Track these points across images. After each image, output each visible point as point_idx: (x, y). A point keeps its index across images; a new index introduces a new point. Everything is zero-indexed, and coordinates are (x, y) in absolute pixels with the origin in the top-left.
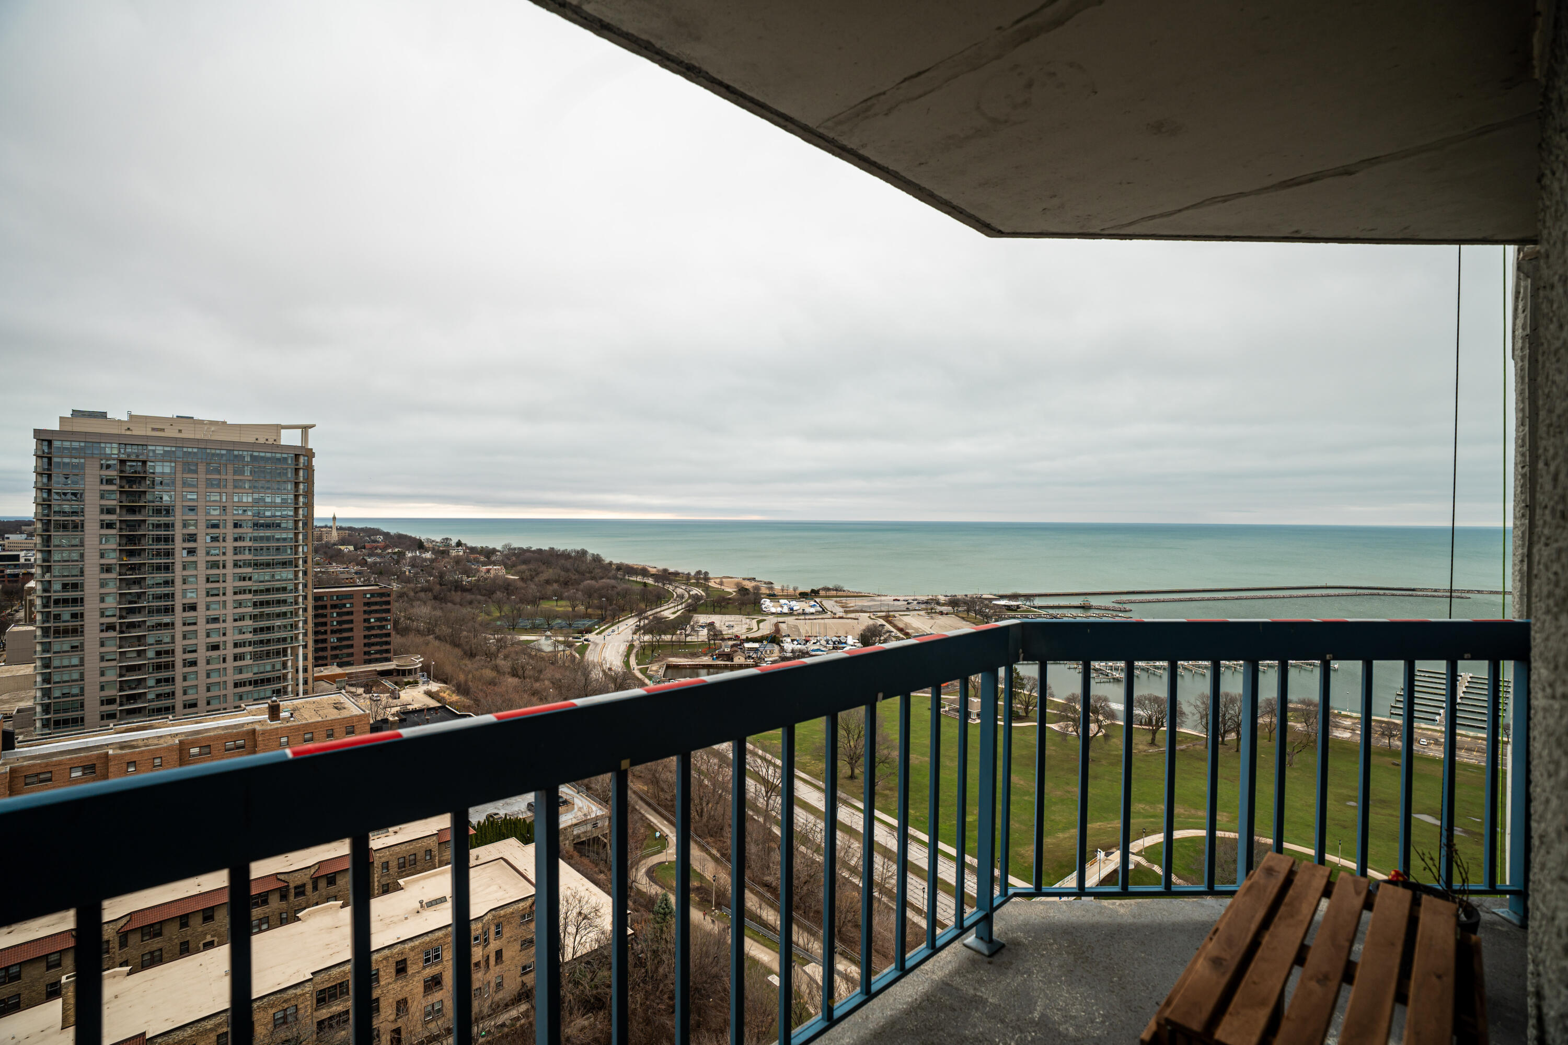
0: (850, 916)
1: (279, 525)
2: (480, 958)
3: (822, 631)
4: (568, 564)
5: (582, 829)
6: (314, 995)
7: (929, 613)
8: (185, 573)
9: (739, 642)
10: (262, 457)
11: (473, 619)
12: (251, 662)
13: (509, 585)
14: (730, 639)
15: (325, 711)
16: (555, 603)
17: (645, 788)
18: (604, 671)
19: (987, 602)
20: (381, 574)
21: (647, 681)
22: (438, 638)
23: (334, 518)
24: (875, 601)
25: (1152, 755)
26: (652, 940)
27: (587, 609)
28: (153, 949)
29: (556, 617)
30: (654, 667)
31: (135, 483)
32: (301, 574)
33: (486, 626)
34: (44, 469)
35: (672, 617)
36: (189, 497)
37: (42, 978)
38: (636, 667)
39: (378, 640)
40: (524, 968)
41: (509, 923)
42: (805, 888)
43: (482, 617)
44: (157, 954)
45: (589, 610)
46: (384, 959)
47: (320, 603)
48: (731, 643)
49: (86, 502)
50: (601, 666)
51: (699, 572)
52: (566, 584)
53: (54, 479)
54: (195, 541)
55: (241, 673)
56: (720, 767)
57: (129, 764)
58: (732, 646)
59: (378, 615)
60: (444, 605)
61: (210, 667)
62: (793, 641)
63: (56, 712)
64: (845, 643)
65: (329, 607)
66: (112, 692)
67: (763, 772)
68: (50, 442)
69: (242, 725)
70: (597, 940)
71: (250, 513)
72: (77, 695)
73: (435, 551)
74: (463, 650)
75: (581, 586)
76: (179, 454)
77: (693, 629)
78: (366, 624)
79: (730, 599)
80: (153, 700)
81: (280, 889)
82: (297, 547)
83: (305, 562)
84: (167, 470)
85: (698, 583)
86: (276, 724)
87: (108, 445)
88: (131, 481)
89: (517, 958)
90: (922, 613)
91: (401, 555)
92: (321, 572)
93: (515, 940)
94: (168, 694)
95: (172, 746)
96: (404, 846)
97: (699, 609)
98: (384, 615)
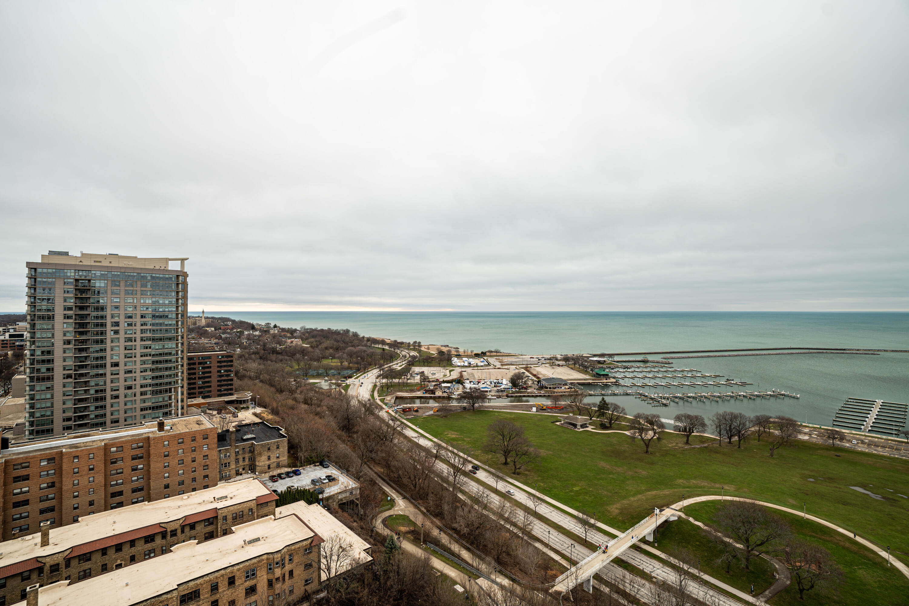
0: (504, 549)
1: (167, 316)
2: (280, 575)
3: (488, 376)
4: (338, 338)
5: (344, 495)
6: (179, 598)
7: (551, 365)
8: (112, 344)
9: (438, 383)
10: (157, 277)
11: (283, 370)
12: (150, 396)
13: (304, 350)
14: (433, 381)
15: (191, 426)
16: (330, 361)
17: (382, 470)
18: (359, 400)
19: (586, 359)
20: (229, 344)
21: (384, 406)
22: (262, 381)
23: (203, 312)
24: (519, 358)
25: (686, 450)
26: (384, 564)
27: (349, 364)
28: (85, 569)
29: (331, 369)
30: (389, 398)
31: (84, 292)
32: (180, 345)
33: (290, 374)
34: (32, 285)
35: (399, 368)
36: (115, 300)
37: (19, 586)
38: (378, 398)
39: (225, 383)
40: (306, 581)
41: (297, 554)
42: (477, 531)
43: (288, 369)
44: (88, 571)
45: (351, 365)
46: (221, 576)
47: (192, 361)
48: (434, 383)
49: (56, 304)
50: (357, 397)
51: (415, 342)
52: (337, 349)
53: (37, 290)
54: (118, 326)
55: (144, 402)
56: (426, 457)
57: (75, 457)
58: (435, 385)
59: (226, 368)
60: (265, 362)
61: (126, 399)
62: (470, 382)
63: (38, 425)
64: (502, 383)
65: (197, 363)
66: (70, 414)
67: (452, 461)
68: (35, 269)
69: (142, 434)
70: (350, 564)
71: (150, 310)
72: (49, 416)
73: (260, 330)
74: (276, 388)
75: (346, 351)
76: (110, 275)
77: (411, 375)
78: (219, 374)
79: (433, 358)
80: (93, 419)
81: (162, 532)
82: (177, 329)
83: (182, 338)
84: (103, 285)
85: (415, 348)
86: (162, 434)
87: (69, 271)
88: (82, 291)
89: (302, 575)
90: (547, 365)
91: (241, 333)
92: (195, 343)
93: (301, 564)
94: (102, 415)
95: (100, 447)
96: (236, 506)
97: (415, 364)
98: (229, 368)
